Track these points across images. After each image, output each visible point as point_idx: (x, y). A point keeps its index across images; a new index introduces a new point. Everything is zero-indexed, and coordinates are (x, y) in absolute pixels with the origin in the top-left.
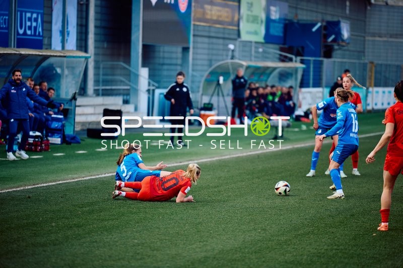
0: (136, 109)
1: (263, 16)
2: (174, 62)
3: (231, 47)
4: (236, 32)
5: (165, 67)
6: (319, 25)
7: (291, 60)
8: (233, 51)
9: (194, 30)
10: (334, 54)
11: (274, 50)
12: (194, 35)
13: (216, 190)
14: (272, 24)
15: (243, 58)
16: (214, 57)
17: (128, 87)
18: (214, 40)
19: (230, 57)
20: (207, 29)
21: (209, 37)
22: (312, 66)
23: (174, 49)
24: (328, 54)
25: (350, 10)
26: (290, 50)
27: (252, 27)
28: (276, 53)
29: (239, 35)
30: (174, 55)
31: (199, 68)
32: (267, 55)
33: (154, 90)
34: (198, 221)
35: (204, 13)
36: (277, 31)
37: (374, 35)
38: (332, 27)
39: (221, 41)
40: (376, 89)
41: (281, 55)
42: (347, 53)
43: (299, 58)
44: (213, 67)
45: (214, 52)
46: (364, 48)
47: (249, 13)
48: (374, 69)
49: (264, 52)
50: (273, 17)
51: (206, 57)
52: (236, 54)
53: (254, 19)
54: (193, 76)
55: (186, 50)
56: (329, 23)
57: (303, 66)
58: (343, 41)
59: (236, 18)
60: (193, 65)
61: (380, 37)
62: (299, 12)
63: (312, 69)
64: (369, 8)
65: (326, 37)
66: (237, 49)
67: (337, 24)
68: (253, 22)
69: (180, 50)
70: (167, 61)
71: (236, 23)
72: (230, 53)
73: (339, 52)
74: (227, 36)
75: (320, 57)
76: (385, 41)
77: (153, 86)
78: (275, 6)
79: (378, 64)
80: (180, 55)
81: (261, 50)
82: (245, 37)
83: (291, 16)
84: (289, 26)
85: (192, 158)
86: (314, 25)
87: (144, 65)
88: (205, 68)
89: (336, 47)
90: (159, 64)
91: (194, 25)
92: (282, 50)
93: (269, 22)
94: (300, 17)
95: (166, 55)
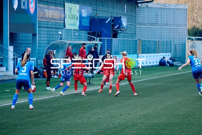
0: (7, 70)
1: (78, 15)
2: (28, 42)
3: (60, 33)
4: (63, 24)
5: (23, 45)
6: (110, 19)
7: (94, 39)
8: (61, 35)
9: (39, 24)
10: (118, 35)
11: (84, 34)
12: (39, 27)
13: (51, 114)
14: (83, 19)
15: (67, 39)
16: (51, 39)
17: (3, 57)
18: (51, 29)
19: (59, 39)
20: (46, 23)
21: (48, 27)
22: (106, 42)
23: (28, 35)
24: (115, 36)
25: (127, 10)
26: (93, 34)
27: (72, 21)
28: (86, 36)
29: (65, 26)
30: (28, 38)
31: (42, 45)
32: (81, 37)
33: (17, 59)
34: (40, 132)
35: (44, 14)
36: (86, 23)
37: (140, 24)
38: (117, 21)
39: (54, 30)
40: (142, 55)
41: (88, 37)
42: (126, 34)
43: (98, 38)
44: (50, 45)
45: (51, 36)
46: (136, 32)
47: (70, 13)
48: (141, 43)
49: (79, 35)
50: (83, 16)
51: (46, 39)
52: (63, 37)
53: (73, 17)
54: (39, 50)
55: (34, 35)
56: (114, 18)
57: (102, 43)
58: (123, 28)
59: (63, 17)
60: (39, 43)
61: (144, 25)
62: (98, 12)
63: (106, 44)
64: (137, 9)
65: (113, 26)
66: (64, 34)
67: (120, 18)
69: (31, 35)
70: (23, 42)
71: (63, 19)
72: (59, 36)
73: (121, 34)
74: (57, 27)
75: (111, 38)
76: (147, 28)
77: (16, 56)
78: (84, 9)
79: (143, 41)
80: (31, 38)
81: (77, 34)
82: (68, 27)
83: (93, 15)
84: (92, 20)
85: (39, 97)
86: (107, 19)
87: (11, 45)
88: (46, 45)
89: (120, 32)
90: (20, 44)
91: (39, 21)
92: (89, 34)
93: (81, 18)
94: (99, 15)
95: (23, 38)
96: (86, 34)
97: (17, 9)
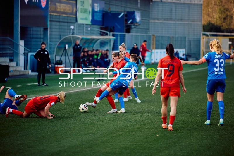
0: (17, 64)
1: (90, 9)
2: (39, 36)
3: (72, 27)
4: (75, 19)
5: (34, 40)
6: (123, 14)
7: (107, 34)
8: (73, 29)
9: (50, 18)
10: (132, 30)
11: (97, 29)
12: (50, 21)
13: (65, 111)
14: (95, 14)
15: (79, 34)
16: (62, 34)
17: (13, 52)
18: (62, 24)
19: (71, 33)
20: (58, 17)
21: (59, 22)
22: (119, 38)
23: (39, 29)
24: (128, 31)
25: (140, 5)
26: (106, 29)
27: (84, 16)
28: (98, 31)
29: (76, 20)
30: (39, 33)
31: (54, 40)
32: (93, 32)
33: (27, 54)
34: (55, 129)
35: (56, 8)
36: (99, 18)
37: (154, 19)
38: (130, 15)
39: (66, 24)
40: (156, 51)
41: (101, 32)
42: (139, 30)
43: (111, 33)
44: (62, 39)
45: (62, 30)
46: (149, 27)
47: (82, 7)
48: (155, 39)
49: (91, 30)
50: (96, 10)
51: (57, 33)
52: (75, 31)
53: (85, 11)
54: (50, 44)
55: (46, 29)
56: (128, 12)
57: (114, 38)
58: (137, 23)
59: (75, 11)
60: (50, 38)
61: (158, 20)
62: (111, 6)
63: (119, 40)
64: (151, 3)
65: (127, 21)
66: (76, 29)
67: (133, 13)
68: (84, 12)
69: (42, 29)
70: (34, 36)
71: (75, 13)
72: (72, 31)
73: (134, 29)
74: (69, 21)
75: (124, 32)
76: (161, 23)
77: (27, 51)
78: (97, 3)
79: (157, 36)
80: (42, 33)
81: (89, 29)
82: (80, 21)
83: (106, 9)
84: (105, 15)
85: (50, 93)
86: (120, 14)
87: (21, 39)
88: (57, 40)
89: (133, 27)
90: (31, 38)
91: (50, 15)
92: (101, 28)
93: (93, 12)
94: (111, 9)
95: (34, 33)
96: (98, 28)
97: (28, 2)
